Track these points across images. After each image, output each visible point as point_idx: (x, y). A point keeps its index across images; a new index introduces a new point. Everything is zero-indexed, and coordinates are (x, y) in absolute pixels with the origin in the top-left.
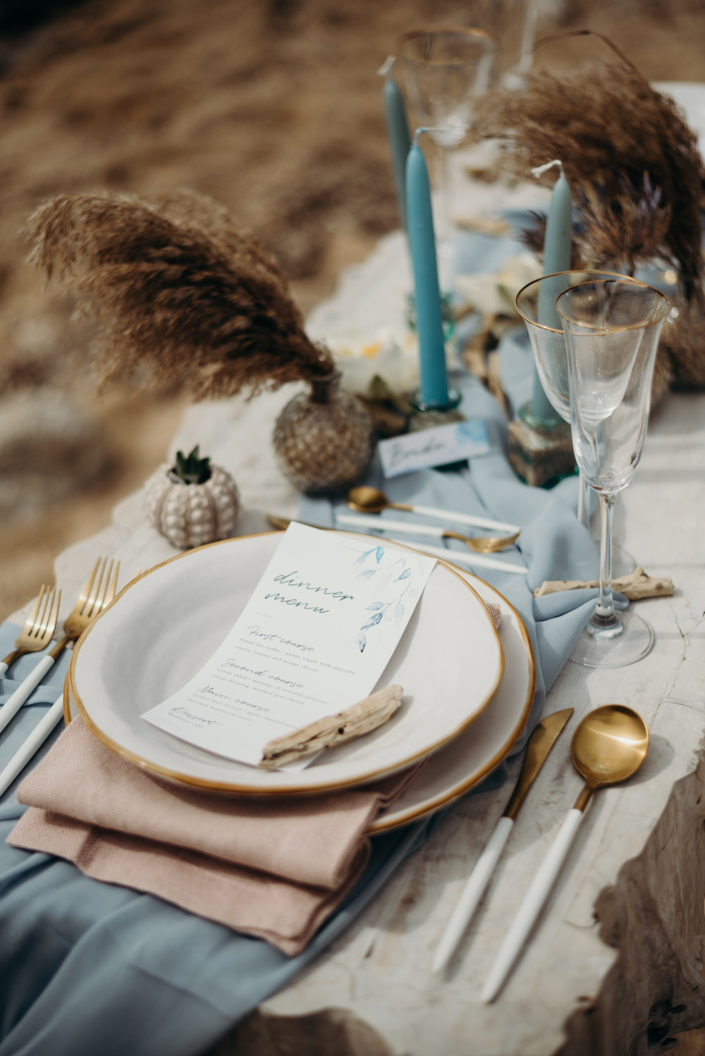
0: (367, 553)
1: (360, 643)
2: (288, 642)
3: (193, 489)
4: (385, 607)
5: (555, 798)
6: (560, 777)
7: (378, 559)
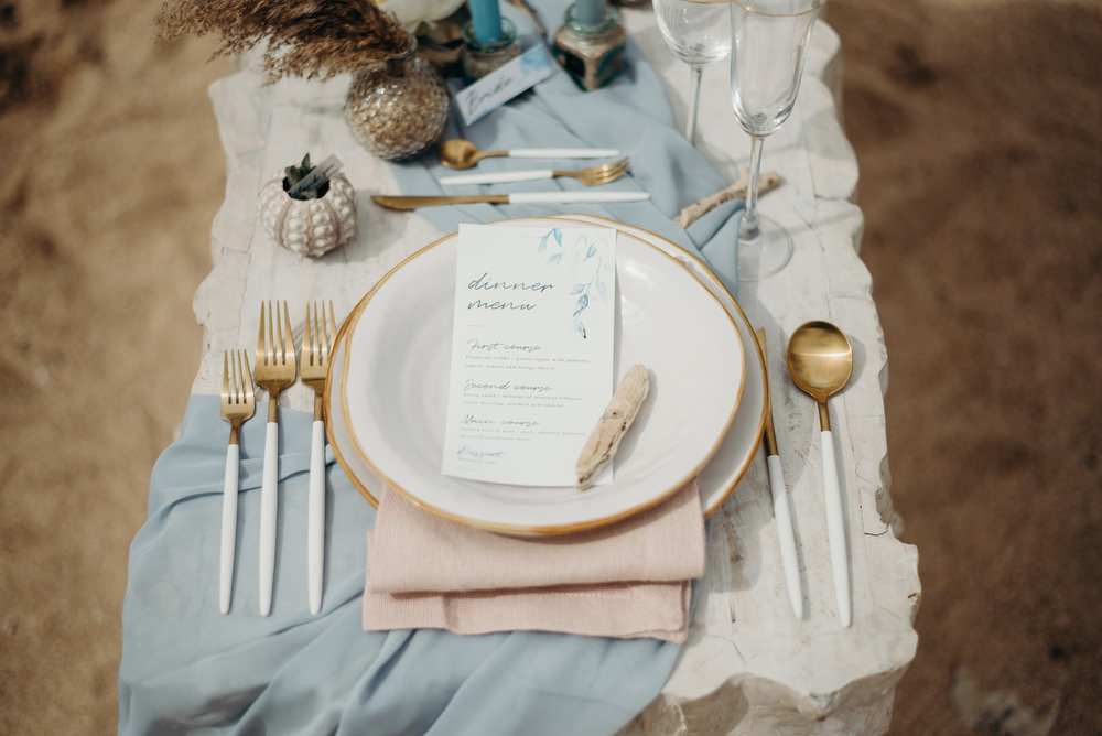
0: (546, 238)
1: (579, 329)
2: (513, 347)
3: (313, 204)
4: (586, 288)
5: (795, 421)
6: (788, 400)
7: (559, 242)
